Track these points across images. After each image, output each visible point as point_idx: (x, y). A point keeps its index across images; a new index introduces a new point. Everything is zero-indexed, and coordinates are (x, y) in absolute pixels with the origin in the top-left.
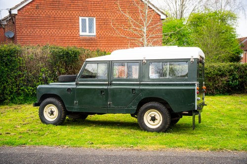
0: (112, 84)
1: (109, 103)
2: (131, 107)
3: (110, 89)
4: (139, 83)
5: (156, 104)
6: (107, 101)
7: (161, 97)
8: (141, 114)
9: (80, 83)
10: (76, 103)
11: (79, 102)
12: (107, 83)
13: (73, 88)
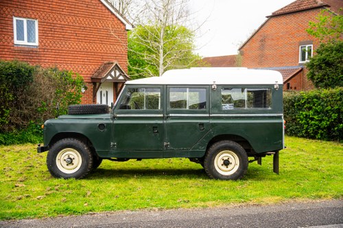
0: (169, 117)
1: (165, 144)
2: (198, 148)
3: (167, 124)
4: (208, 115)
5: (232, 143)
6: (162, 141)
7: (239, 134)
8: (212, 157)
9: (118, 115)
10: (114, 145)
11: (118, 144)
12: (162, 115)
13: (108, 124)
